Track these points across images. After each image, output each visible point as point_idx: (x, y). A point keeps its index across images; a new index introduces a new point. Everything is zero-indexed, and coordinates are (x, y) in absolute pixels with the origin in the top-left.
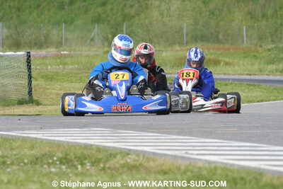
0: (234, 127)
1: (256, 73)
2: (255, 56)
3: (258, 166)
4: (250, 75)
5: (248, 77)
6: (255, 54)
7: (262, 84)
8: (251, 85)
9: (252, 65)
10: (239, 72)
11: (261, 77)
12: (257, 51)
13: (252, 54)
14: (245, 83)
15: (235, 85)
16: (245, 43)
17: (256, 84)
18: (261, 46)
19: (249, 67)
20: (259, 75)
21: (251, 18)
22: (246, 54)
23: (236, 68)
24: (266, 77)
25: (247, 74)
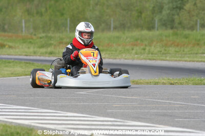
0: (14, 95)
1: (32, 54)
2: (30, 42)
3: (30, 124)
4: (27, 55)
5: (25, 57)
6: (31, 40)
7: (35, 62)
8: (27, 63)
9: (29, 48)
10: (19, 53)
11: (35, 58)
12: (32, 39)
13: (29, 41)
14: (23, 61)
15: (16, 62)
16: (24, 32)
17: (31, 62)
18: (35, 35)
19: (26, 50)
20: (33, 56)
21: (29, 14)
22: (24, 40)
23: (17, 50)
24: (38, 58)
25: (25, 55)
